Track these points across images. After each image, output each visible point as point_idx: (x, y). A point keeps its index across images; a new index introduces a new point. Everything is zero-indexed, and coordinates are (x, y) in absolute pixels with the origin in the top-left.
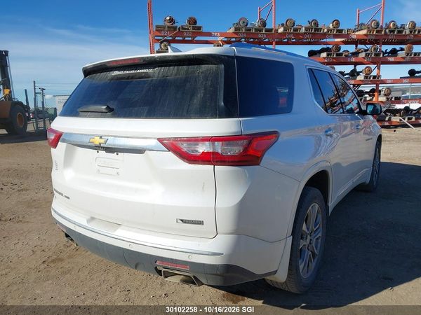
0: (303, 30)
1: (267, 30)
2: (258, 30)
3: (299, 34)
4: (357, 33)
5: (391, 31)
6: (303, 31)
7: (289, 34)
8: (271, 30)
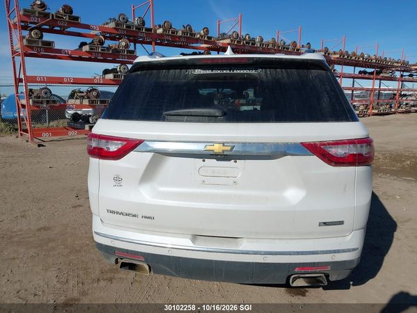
0: (180, 33)
1: (147, 30)
2: (138, 28)
3: (176, 37)
4: (221, 41)
5: (246, 43)
6: (180, 35)
7: (167, 35)
8: (150, 30)
